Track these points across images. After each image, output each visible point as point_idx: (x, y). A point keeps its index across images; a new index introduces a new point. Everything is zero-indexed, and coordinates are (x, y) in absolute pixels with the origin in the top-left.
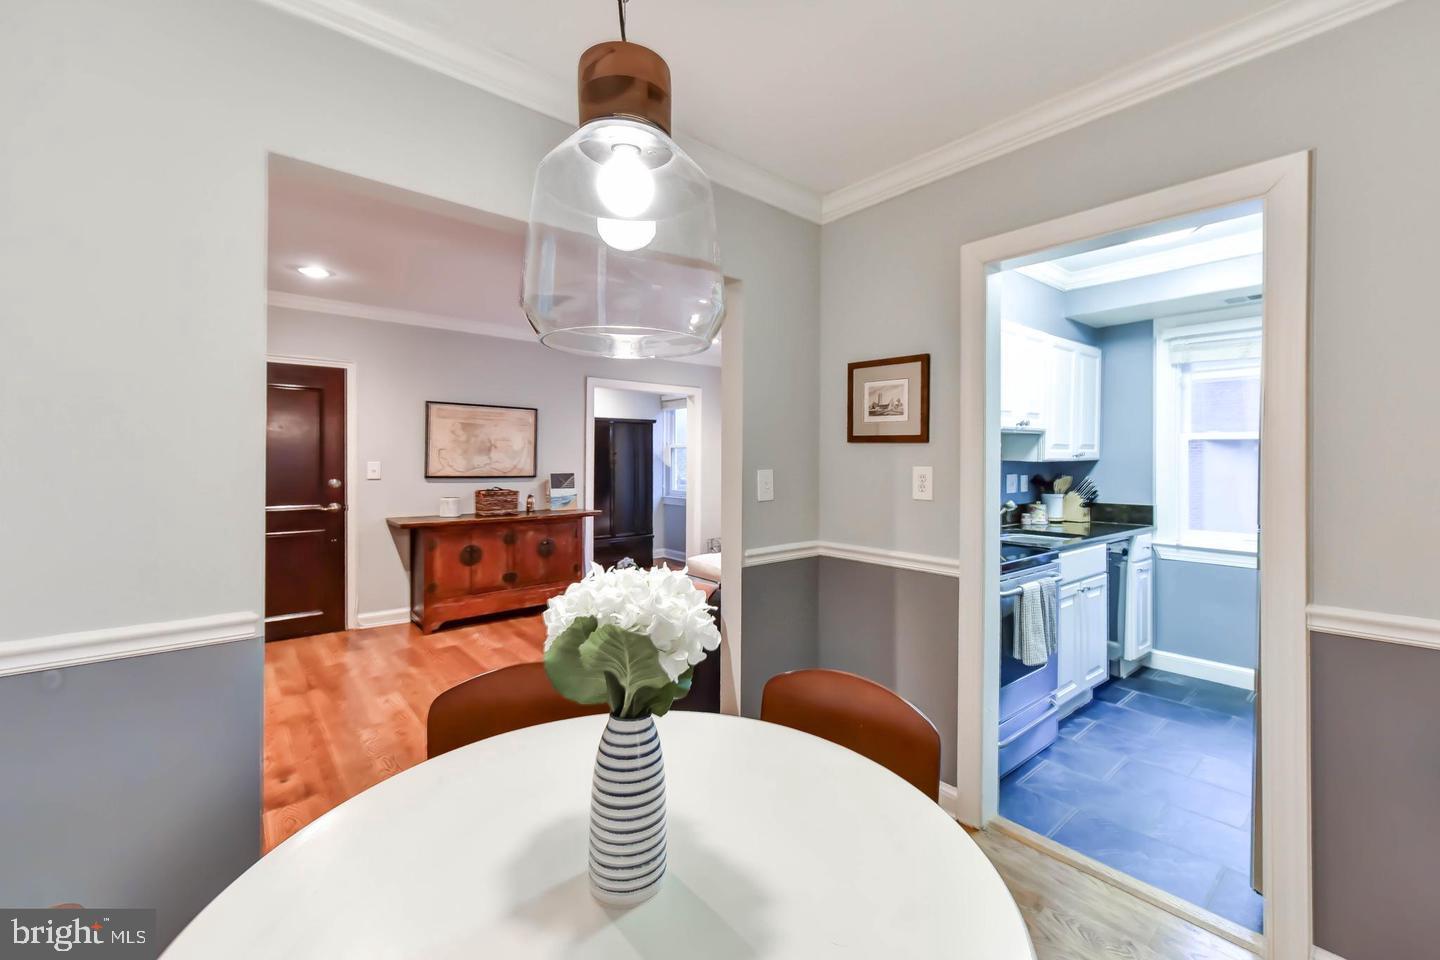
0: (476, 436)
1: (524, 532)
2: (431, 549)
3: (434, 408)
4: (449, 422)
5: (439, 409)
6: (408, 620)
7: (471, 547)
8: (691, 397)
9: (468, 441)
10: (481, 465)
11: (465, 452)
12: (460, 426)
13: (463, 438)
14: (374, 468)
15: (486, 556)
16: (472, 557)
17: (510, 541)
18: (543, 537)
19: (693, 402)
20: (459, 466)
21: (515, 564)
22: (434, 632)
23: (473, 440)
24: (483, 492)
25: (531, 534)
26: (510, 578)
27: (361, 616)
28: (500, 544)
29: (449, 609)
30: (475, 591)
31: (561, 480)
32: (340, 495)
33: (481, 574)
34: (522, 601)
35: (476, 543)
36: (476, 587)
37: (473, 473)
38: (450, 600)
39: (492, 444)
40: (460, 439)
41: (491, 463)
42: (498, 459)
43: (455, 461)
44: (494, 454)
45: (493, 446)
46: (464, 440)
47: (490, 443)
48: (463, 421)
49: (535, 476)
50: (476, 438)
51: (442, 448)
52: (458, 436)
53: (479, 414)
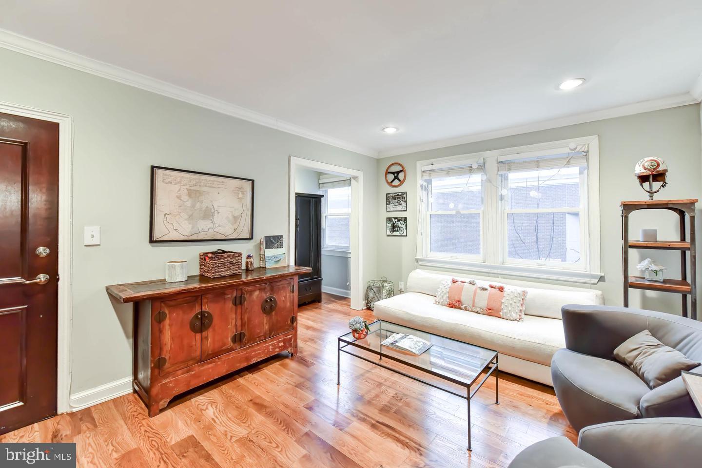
0: (202, 202)
1: (251, 293)
2: (159, 319)
3: (159, 173)
4: (176, 188)
5: (166, 175)
6: (131, 391)
7: (202, 313)
8: (355, 178)
9: (193, 206)
10: (205, 228)
11: (191, 217)
12: (186, 191)
13: (189, 204)
14: (91, 234)
15: (216, 321)
16: (202, 323)
17: (238, 302)
18: (266, 296)
19: (358, 182)
20: (185, 230)
21: (242, 325)
22: (162, 411)
23: (198, 205)
24: (210, 255)
25: (257, 293)
26: (238, 339)
27: (74, 397)
28: (230, 305)
29: (177, 382)
30: (206, 358)
31: (273, 241)
32: (51, 266)
33: (211, 340)
34: (247, 359)
35: (206, 308)
36: (206, 354)
37: (198, 237)
38: (180, 372)
39: (216, 210)
40: (186, 204)
41: (214, 227)
42: (221, 224)
43: (181, 226)
44: (217, 219)
45: (216, 212)
46: (189, 205)
47: (214, 209)
48: (188, 187)
49: (252, 238)
50: (202, 204)
51: (167, 213)
52: (183, 201)
53: (203, 181)
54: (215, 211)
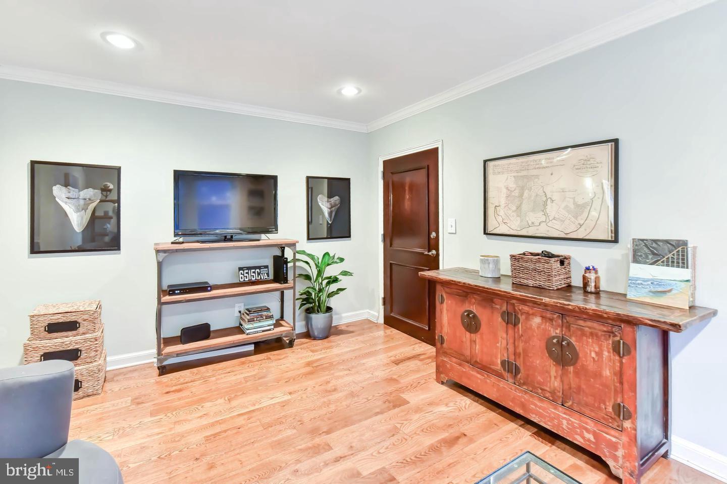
0: (530, 189)
1: (531, 316)
3: (491, 166)
4: (504, 177)
5: (495, 166)
7: (471, 312)
10: (535, 222)
11: (518, 209)
12: (513, 179)
14: (451, 224)
15: (484, 329)
16: (471, 324)
17: (511, 321)
18: (555, 332)
20: (514, 223)
21: (516, 354)
25: (538, 320)
26: (510, 368)
29: (452, 367)
30: (474, 364)
31: (653, 250)
32: (437, 244)
33: (479, 347)
35: (474, 310)
36: (474, 360)
37: (528, 232)
38: (454, 360)
39: (548, 197)
40: (513, 194)
41: (548, 220)
42: (557, 216)
43: (509, 218)
44: (552, 209)
45: (549, 200)
46: (517, 195)
47: (546, 196)
48: (516, 174)
49: (616, 240)
50: (530, 191)
51: (497, 205)
52: (511, 191)
53: (532, 163)
54: (547, 199)
